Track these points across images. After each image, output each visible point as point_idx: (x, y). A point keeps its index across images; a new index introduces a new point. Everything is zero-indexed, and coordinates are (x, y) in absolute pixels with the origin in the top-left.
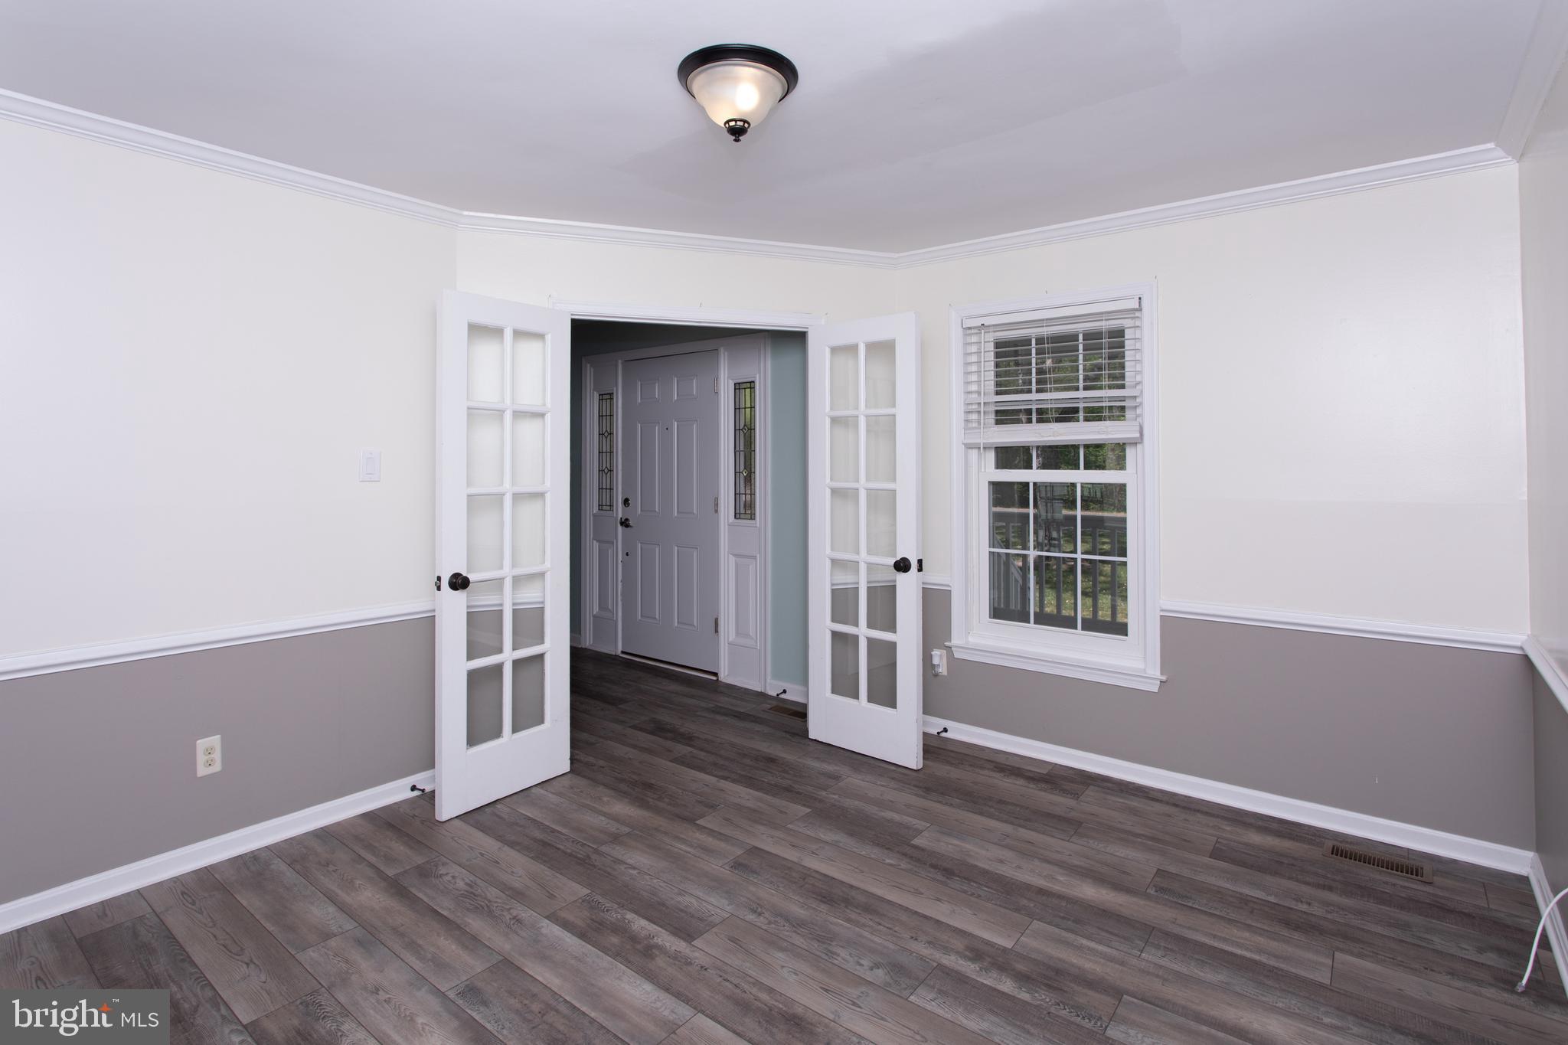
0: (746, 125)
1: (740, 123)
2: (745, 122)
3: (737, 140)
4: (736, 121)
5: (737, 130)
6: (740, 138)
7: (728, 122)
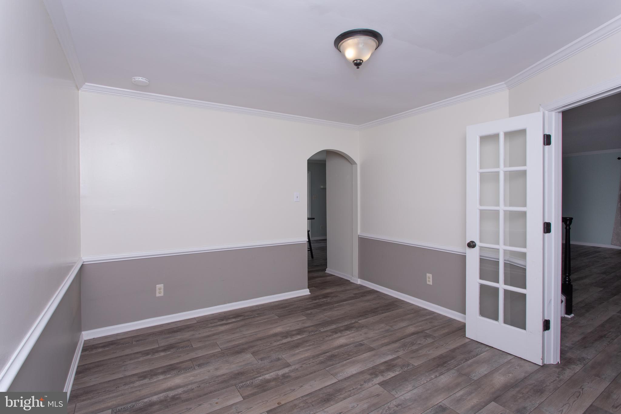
0: (361, 61)
1: (359, 61)
2: (360, 60)
3: (358, 68)
4: (357, 60)
5: (358, 64)
6: (359, 67)
7: (354, 61)
